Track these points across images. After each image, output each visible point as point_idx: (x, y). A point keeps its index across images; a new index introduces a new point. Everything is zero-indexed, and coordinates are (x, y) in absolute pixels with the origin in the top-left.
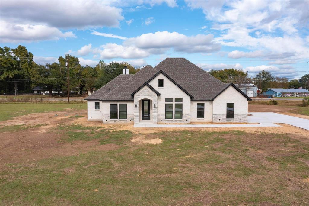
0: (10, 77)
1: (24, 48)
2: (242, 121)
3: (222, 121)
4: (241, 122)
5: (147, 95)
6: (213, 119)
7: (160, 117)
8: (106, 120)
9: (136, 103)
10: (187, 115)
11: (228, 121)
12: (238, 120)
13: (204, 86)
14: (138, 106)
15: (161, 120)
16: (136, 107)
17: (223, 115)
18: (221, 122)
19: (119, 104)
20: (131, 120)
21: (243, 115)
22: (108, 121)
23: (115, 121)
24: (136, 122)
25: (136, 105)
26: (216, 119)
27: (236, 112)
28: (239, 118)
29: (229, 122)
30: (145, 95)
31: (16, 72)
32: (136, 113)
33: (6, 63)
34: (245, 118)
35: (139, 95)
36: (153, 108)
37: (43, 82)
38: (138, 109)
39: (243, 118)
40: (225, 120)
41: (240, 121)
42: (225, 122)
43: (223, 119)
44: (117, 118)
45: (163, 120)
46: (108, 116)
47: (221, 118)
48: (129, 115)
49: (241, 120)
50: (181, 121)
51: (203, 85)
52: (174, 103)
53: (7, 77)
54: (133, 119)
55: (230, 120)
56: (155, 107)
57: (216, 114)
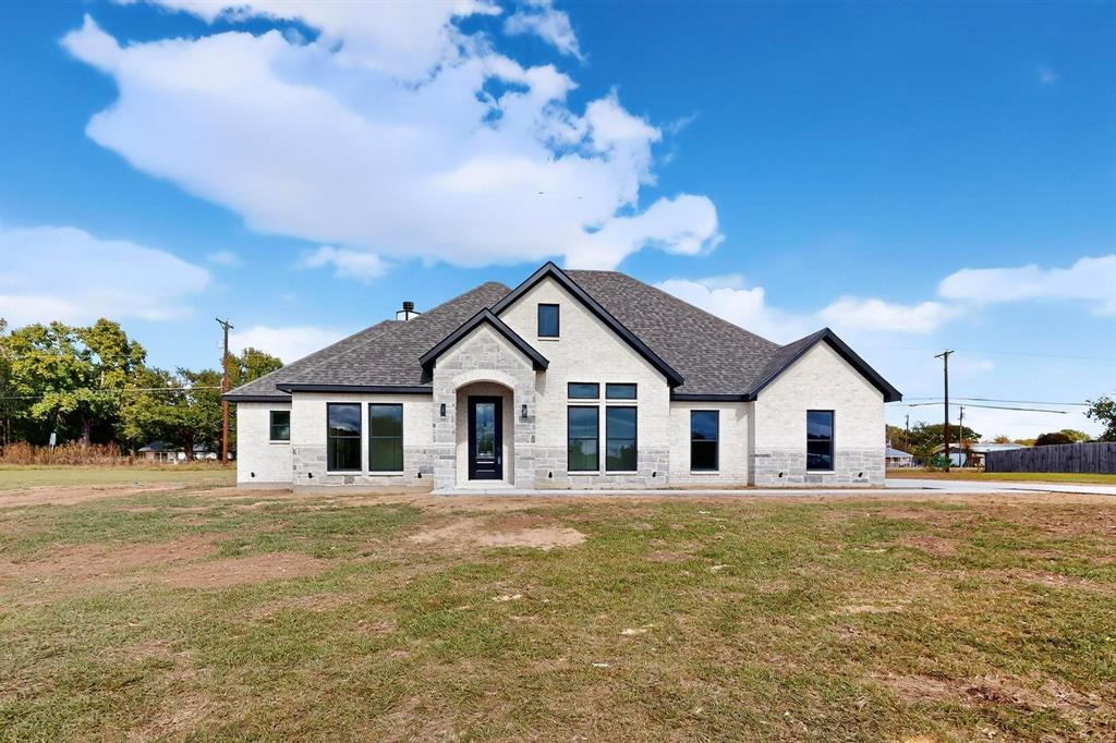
0: (62, 409)
1: (115, 326)
2: (865, 481)
3: (790, 479)
4: (861, 485)
5: (490, 366)
6: (757, 470)
7: (546, 462)
8: (310, 476)
9: (442, 397)
10: (657, 452)
11: (813, 480)
12: (852, 476)
13: (707, 351)
14: (451, 410)
15: (550, 476)
16: (443, 414)
17: (794, 457)
18: (787, 484)
19: (370, 404)
20: (420, 476)
21: (868, 455)
22: (316, 478)
23: (350, 480)
24: (442, 479)
25: (443, 406)
26: (767, 472)
27: (840, 444)
28: (852, 470)
29: (819, 484)
30: (482, 366)
31: (84, 394)
32: (442, 440)
33: (51, 367)
34: (876, 469)
35: (456, 365)
36: (517, 421)
37: (161, 418)
38: (451, 424)
39: (867, 468)
40: (802, 477)
41: (857, 481)
42: (803, 484)
43: (793, 472)
44: (358, 466)
45: (558, 474)
46: (320, 459)
47: (786, 467)
48: (411, 451)
49: (860, 475)
50: (632, 478)
51: (704, 348)
52: (603, 403)
53: (52, 410)
54: (431, 470)
55: (820, 479)
56: (524, 416)
57: (766, 453)
